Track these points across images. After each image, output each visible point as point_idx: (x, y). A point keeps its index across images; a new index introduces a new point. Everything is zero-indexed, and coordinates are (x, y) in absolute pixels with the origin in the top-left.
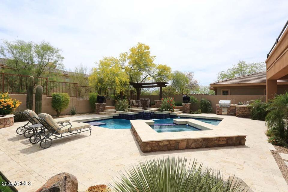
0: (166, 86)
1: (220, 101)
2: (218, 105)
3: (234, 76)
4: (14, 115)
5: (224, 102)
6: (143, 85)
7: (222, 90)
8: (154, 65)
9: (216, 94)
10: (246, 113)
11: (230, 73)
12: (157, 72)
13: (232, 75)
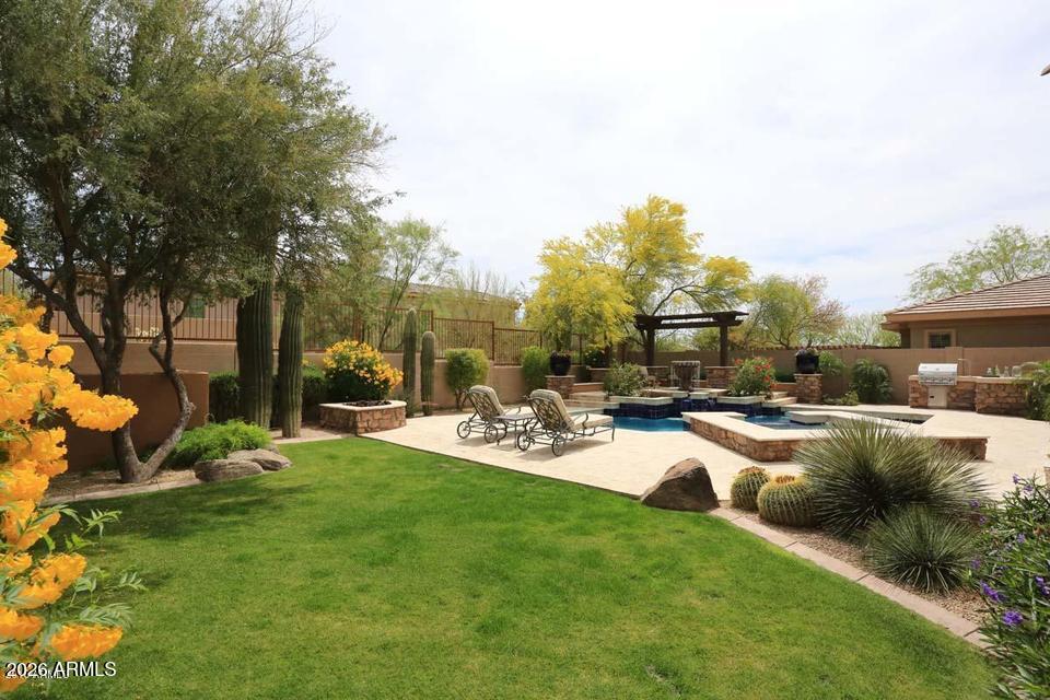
0: (740, 322)
1: (922, 365)
2: (913, 377)
3: (973, 278)
4: (405, 404)
5: (937, 369)
6: (663, 322)
7: (927, 332)
8: (695, 258)
9: (906, 344)
10: (1010, 400)
11: (959, 269)
12: (702, 280)
13: (966, 277)
